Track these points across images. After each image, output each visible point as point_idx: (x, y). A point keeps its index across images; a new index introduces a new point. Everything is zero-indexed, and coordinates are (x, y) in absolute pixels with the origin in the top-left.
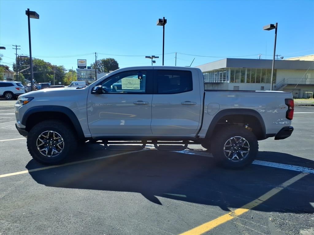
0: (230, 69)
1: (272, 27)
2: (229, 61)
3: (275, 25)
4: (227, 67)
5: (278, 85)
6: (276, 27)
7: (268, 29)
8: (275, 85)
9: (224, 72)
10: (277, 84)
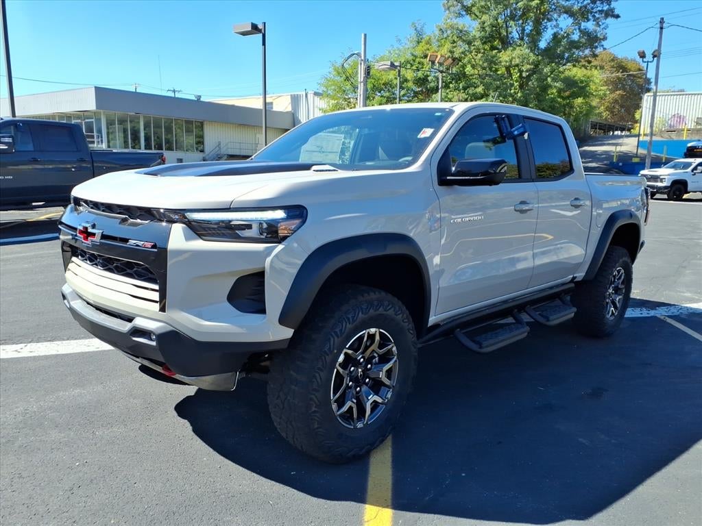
0: (102, 113)
1: (255, 28)
2: (102, 94)
3: (261, 26)
4: (97, 108)
5: (210, 155)
6: (263, 31)
7: (244, 34)
8: (204, 155)
9: (87, 120)
10: (208, 155)
